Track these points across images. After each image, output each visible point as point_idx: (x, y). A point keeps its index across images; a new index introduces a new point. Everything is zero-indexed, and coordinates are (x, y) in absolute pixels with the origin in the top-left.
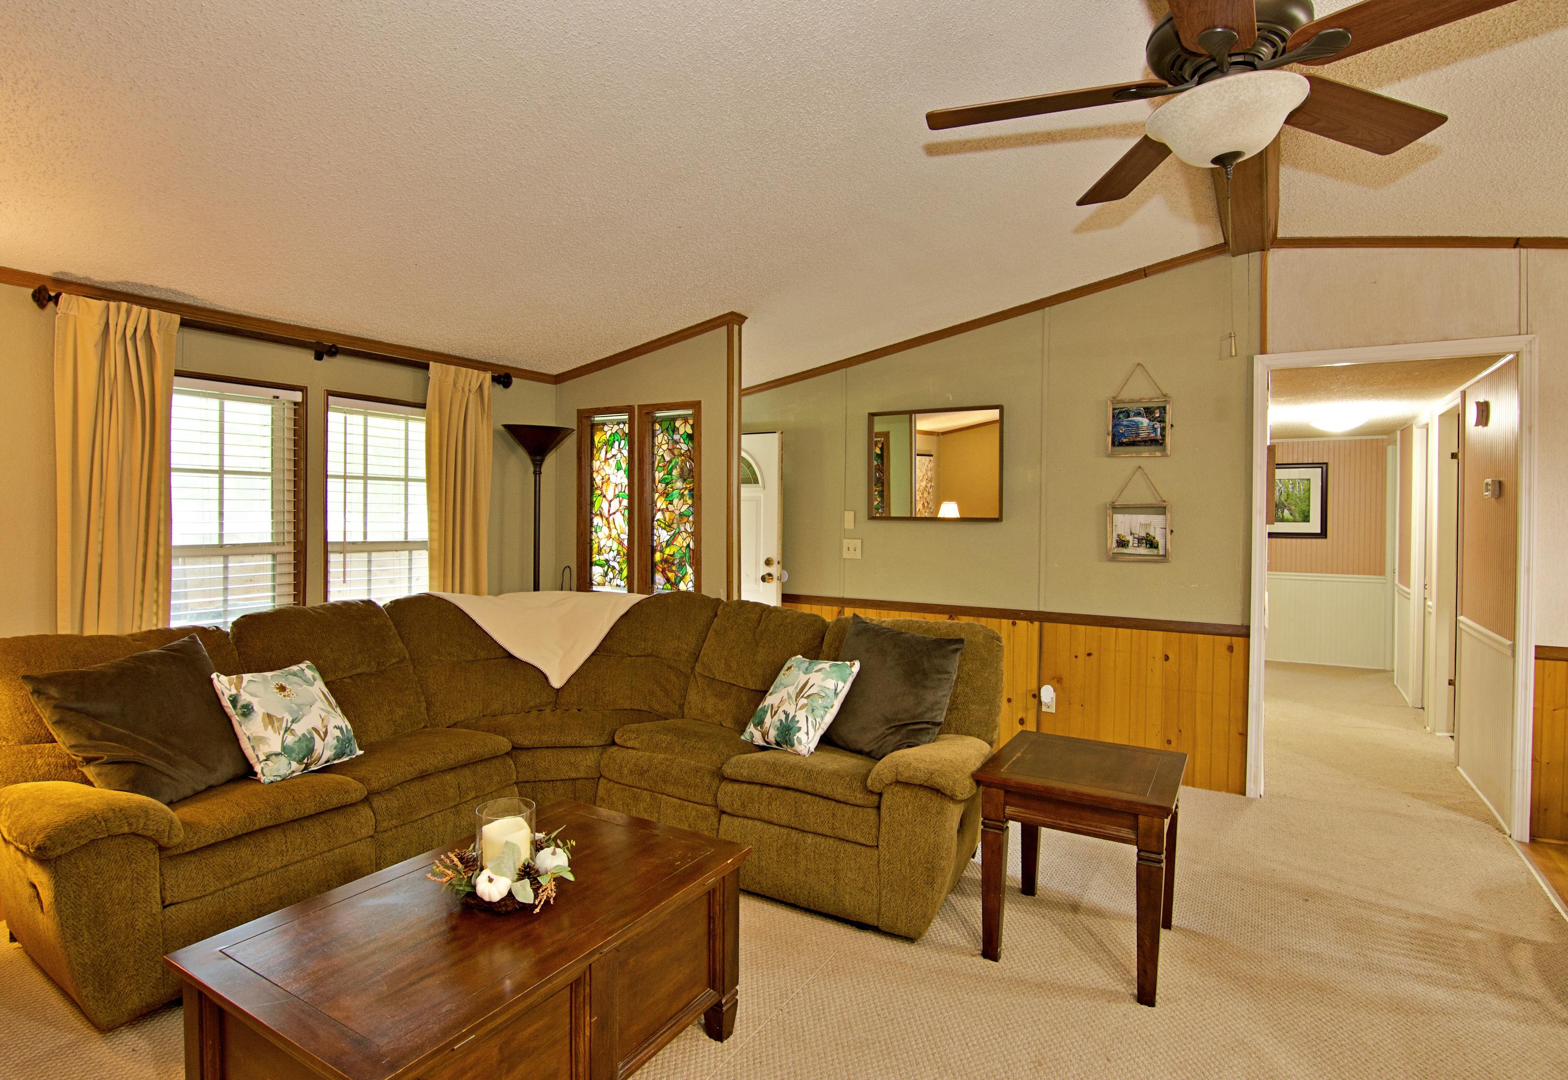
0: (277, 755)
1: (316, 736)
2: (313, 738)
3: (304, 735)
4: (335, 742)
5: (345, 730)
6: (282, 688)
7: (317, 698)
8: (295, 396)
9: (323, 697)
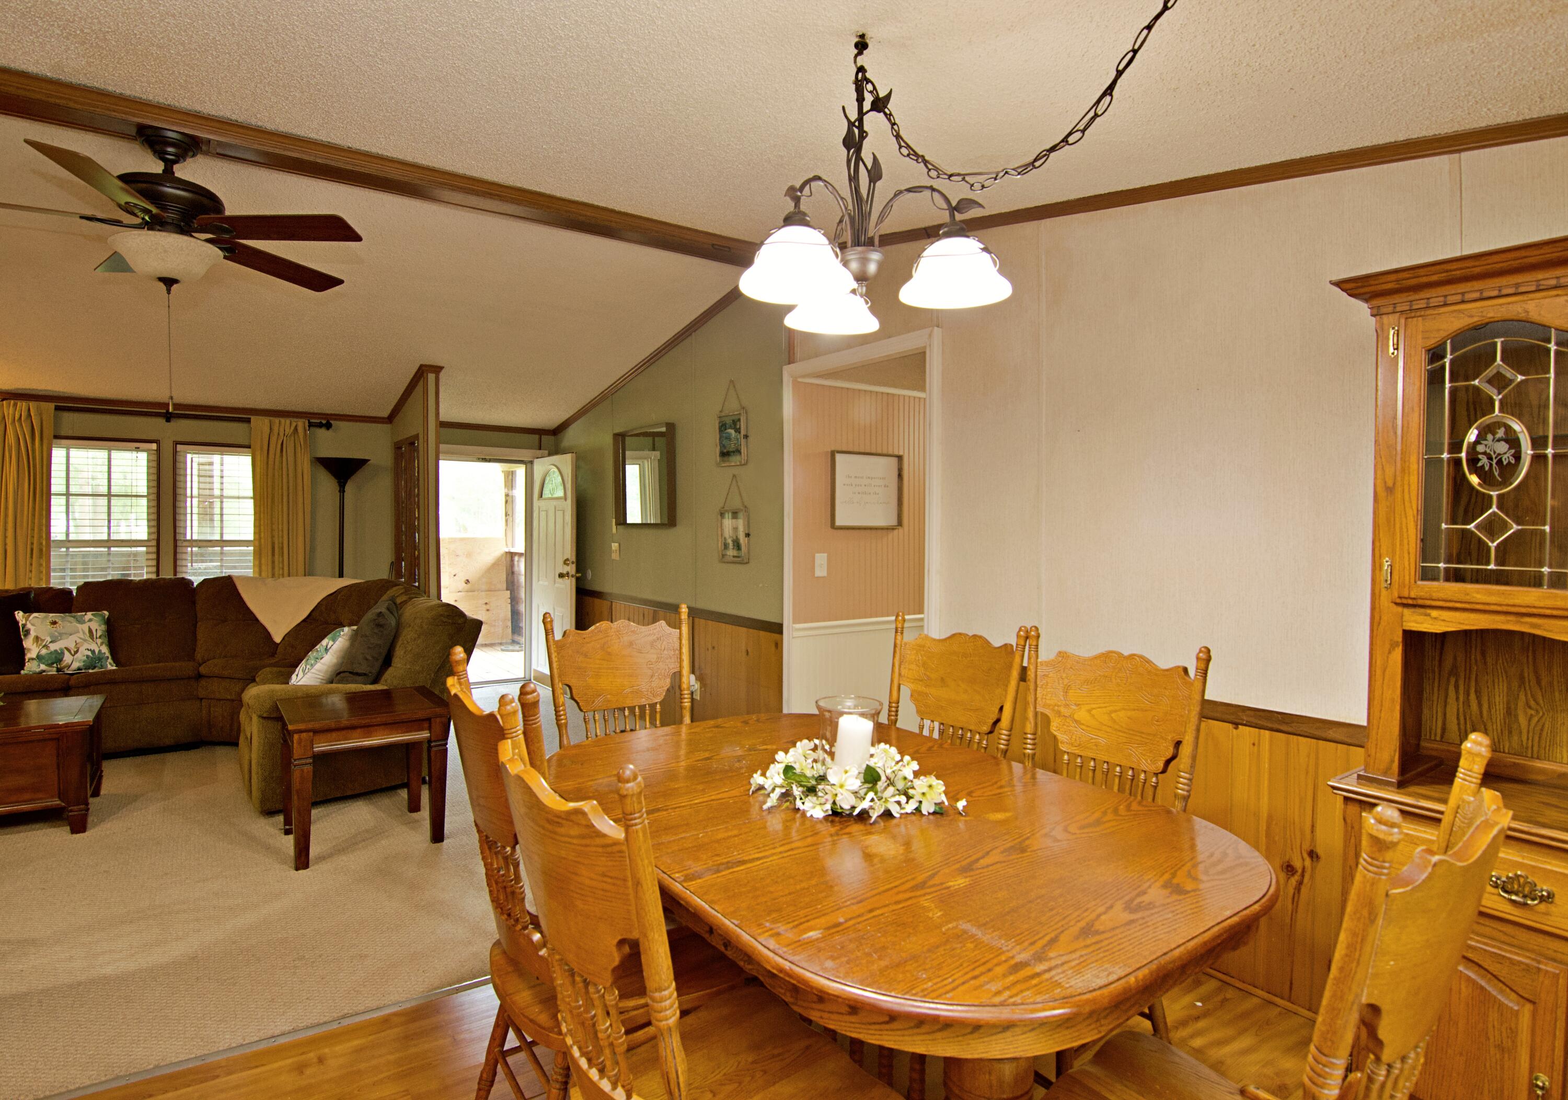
0: (33, 659)
1: (65, 653)
2: (62, 653)
3: (56, 651)
4: (85, 658)
5: (97, 652)
6: (54, 623)
7: (80, 631)
8: (152, 446)
9: (87, 631)
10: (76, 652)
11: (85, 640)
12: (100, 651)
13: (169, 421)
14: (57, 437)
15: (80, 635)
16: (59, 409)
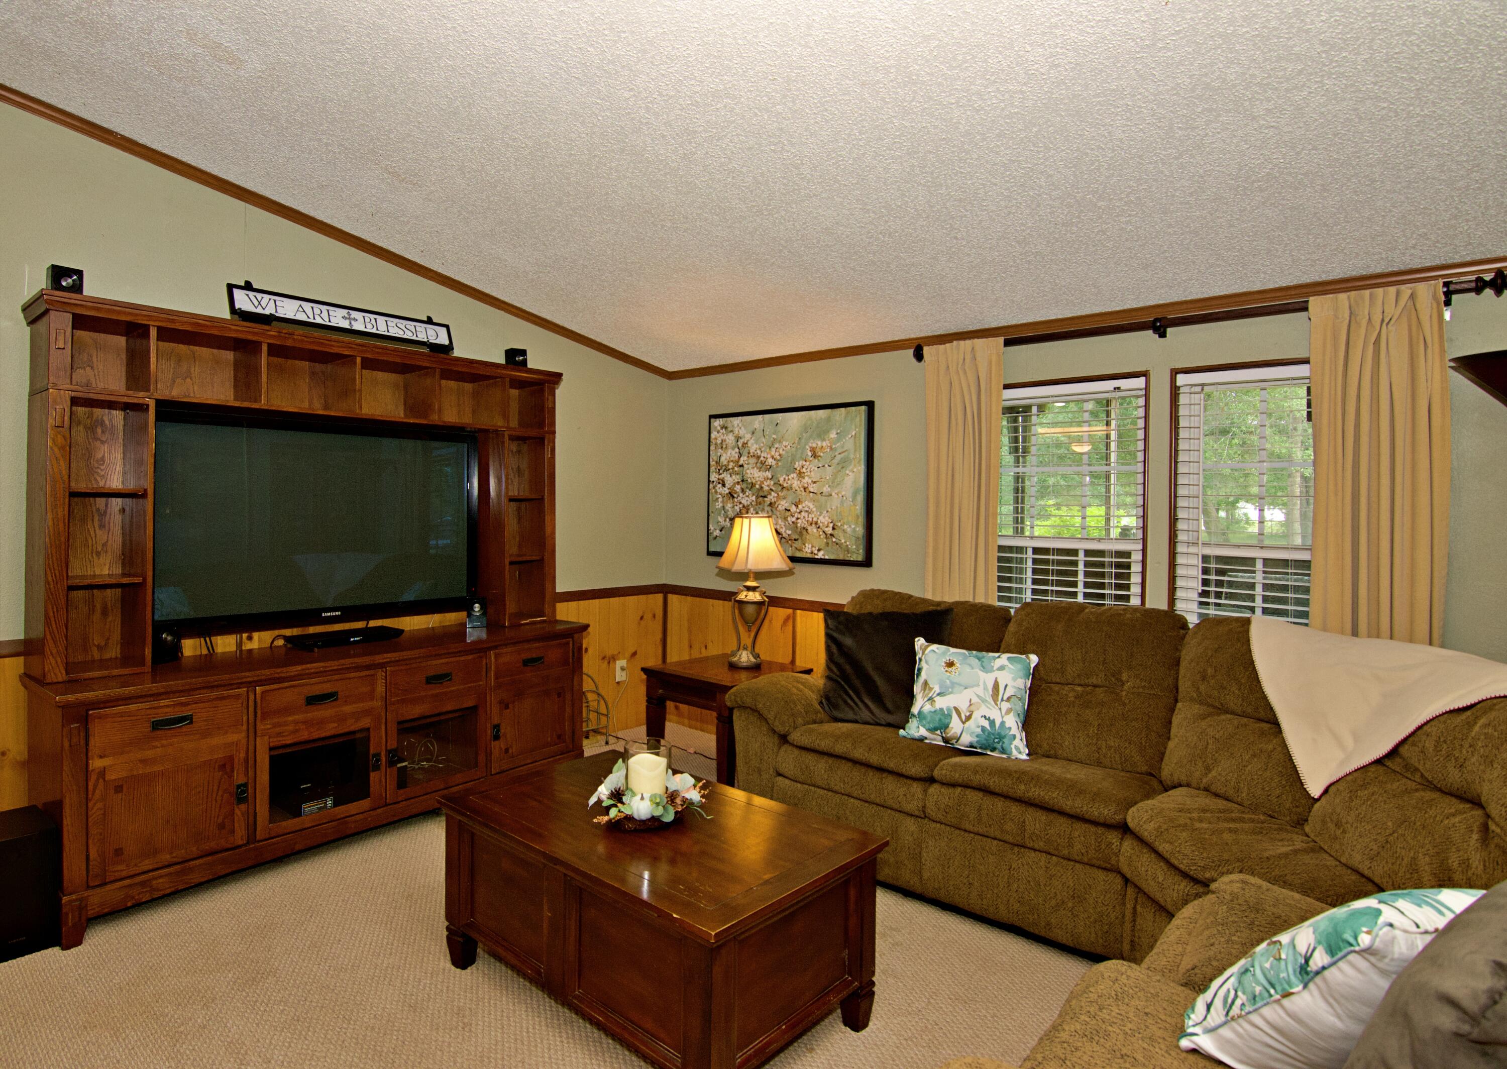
4: (979, 730)
5: (997, 724)
6: (950, 664)
7: (981, 683)
8: (1140, 382)
9: (990, 686)
10: (968, 718)
11: (984, 701)
12: (1003, 723)
13: (1163, 335)
14: (1006, 387)
15: (980, 691)
16: (1008, 343)
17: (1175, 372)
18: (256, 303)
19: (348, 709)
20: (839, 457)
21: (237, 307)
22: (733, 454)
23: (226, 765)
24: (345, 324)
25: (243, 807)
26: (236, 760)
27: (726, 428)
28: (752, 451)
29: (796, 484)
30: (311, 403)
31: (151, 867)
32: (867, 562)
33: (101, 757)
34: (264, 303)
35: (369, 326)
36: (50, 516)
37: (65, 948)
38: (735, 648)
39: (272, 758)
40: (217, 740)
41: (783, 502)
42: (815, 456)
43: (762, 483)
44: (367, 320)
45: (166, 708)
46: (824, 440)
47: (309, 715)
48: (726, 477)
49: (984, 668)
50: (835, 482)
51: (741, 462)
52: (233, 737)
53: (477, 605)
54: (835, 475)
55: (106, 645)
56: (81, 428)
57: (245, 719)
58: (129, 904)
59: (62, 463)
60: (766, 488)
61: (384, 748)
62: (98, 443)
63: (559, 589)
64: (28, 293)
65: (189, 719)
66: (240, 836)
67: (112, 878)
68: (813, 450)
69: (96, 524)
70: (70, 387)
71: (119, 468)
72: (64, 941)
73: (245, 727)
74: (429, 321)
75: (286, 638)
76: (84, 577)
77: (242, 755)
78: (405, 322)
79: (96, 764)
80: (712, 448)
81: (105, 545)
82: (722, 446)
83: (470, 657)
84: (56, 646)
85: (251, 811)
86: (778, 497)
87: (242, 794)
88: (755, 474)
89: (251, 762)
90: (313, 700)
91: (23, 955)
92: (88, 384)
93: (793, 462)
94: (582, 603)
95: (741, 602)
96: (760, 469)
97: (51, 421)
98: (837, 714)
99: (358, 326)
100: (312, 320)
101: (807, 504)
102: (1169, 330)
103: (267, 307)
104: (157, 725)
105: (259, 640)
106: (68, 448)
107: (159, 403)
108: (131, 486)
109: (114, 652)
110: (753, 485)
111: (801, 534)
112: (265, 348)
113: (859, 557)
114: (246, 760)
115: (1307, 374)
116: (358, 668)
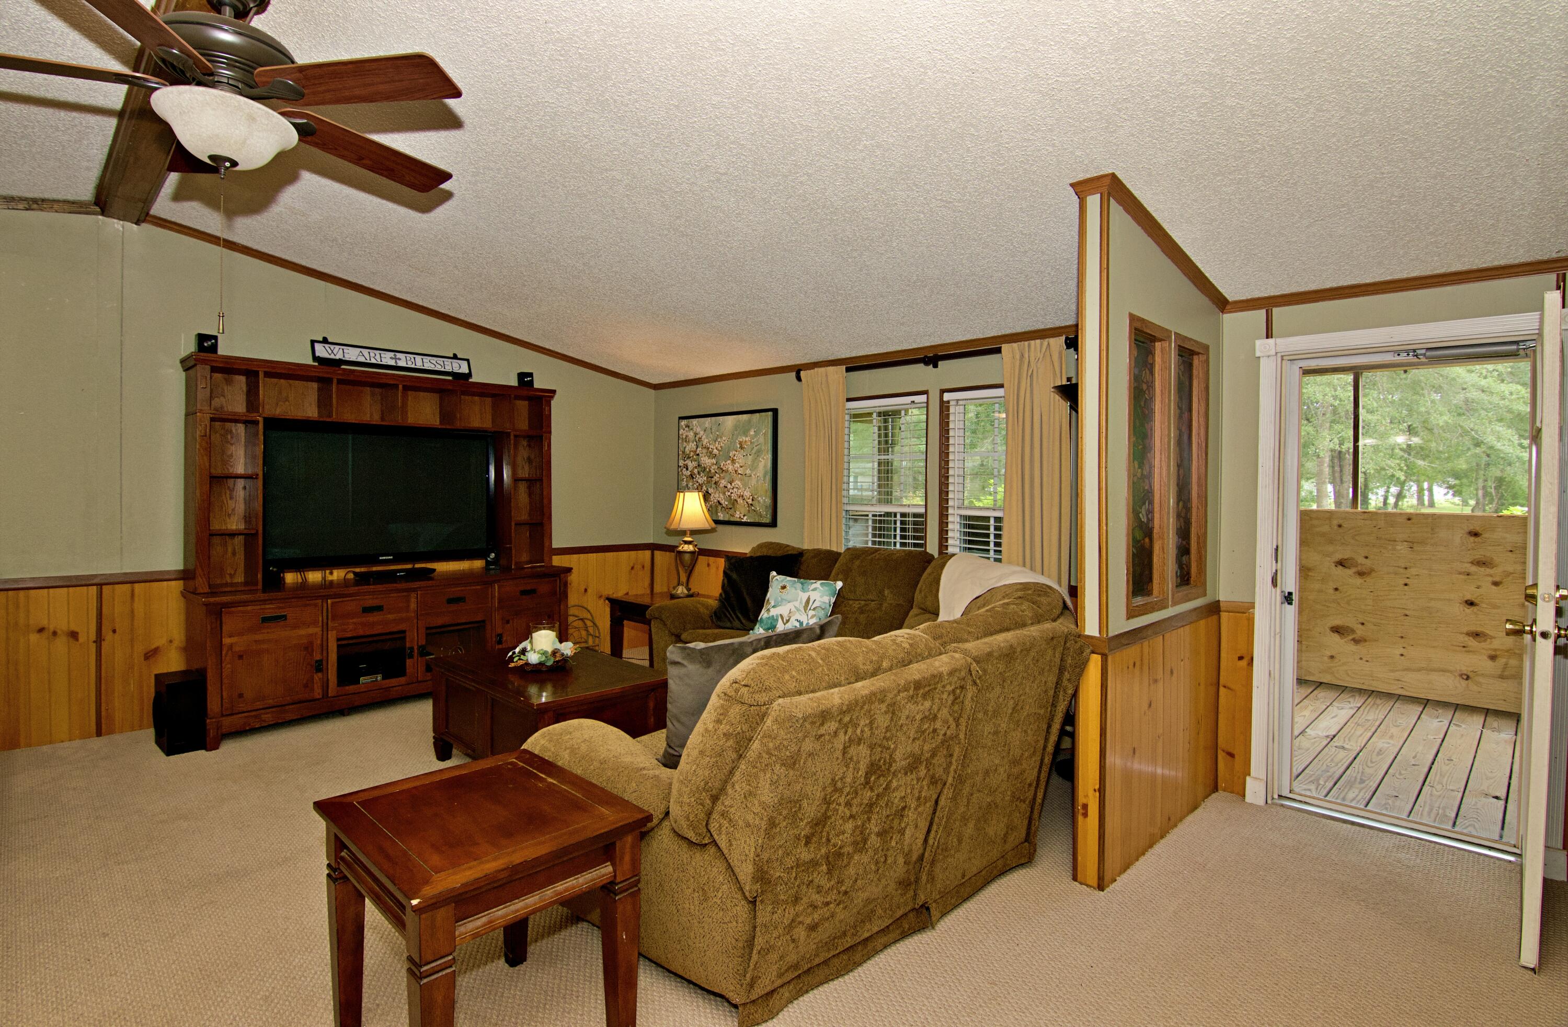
0: (758, 621)
1: (780, 620)
2: (777, 620)
3: (773, 616)
6: (784, 587)
7: (799, 599)
8: (923, 398)
9: (804, 601)
10: (788, 621)
11: (798, 610)
12: (808, 624)
13: (936, 366)
14: (849, 400)
15: (797, 604)
16: (848, 370)
17: (943, 391)
18: (330, 352)
19: (390, 617)
20: (755, 449)
21: (317, 354)
22: (692, 446)
23: (308, 648)
24: (392, 363)
25: (320, 674)
26: (315, 645)
27: (689, 427)
28: (704, 444)
29: (730, 468)
30: (371, 415)
31: (261, 707)
32: (773, 524)
33: (230, 637)
34: (335, 352)
35: (409, 363)
36: (198, 491)
37: (207, 750)
38: (676, 584)
39: (339, 646)
40: (302, 632)
41: (723, 481)
42: (742, 448)
43: (710, 467)
44: (408, 358)
45: (270, 609)
46: (747, 436)
47: (364, 619)
48: (689, 463)
49: (803, 590)
50: (753, 467)
51: (698, 452)
52: (312, 630)
53: (493, 554)
54: (753, 461)
55: (235, 574)
56: (218, 435)
57: (320, 619)
58: (247, 728)
59: (205, 458)
60: (713, 471)
61: (416, 643)
62: (229, 446)
63: (555, 545)
64: (184, 353)
65: (284, 617)
66: (318, 693)
67: (237, 712)
68: (741, 443)
69: (228, 495)
70: (210, 411)
71: (242, 460)
72: (208, 746)
73: (320, 624)
74: (455, 357)
75: (355, 573)
76: (220, 530)
77: (319, 642)
78: (436, 359)
79: (227, 641)
80: (680, 441)
81: (233, 510)
82: (686, 440)
83: (479, 587)
84: (203, 571)
85: (325, 680)
86: (720, 478)
87: (319, 666)
88: (706, 461)
89: (325, 648)
90: (367, 610)
91: (183, 753)
92: (222, 407)
93: (728, 452)
94: (582, 556)
95: (680, 553)
96: (709, 457)
97: (198, 432)
98: (721, 624)
99: (402, 363)
100: (368, 361)
101: (737, 483)
102: (940, 363)
103: (338, 353)
104: (265, 620)
105: (337, 575)
106: (209, 449)
107: (266, 420)
108: (250, 472)
109: (240, 578)
110: (705, 468)
111: (733, 504)
112: (335, 381)
113: (767, 520)
114: (322, 645)
115: (1003, 394)
116: (399, 591)
